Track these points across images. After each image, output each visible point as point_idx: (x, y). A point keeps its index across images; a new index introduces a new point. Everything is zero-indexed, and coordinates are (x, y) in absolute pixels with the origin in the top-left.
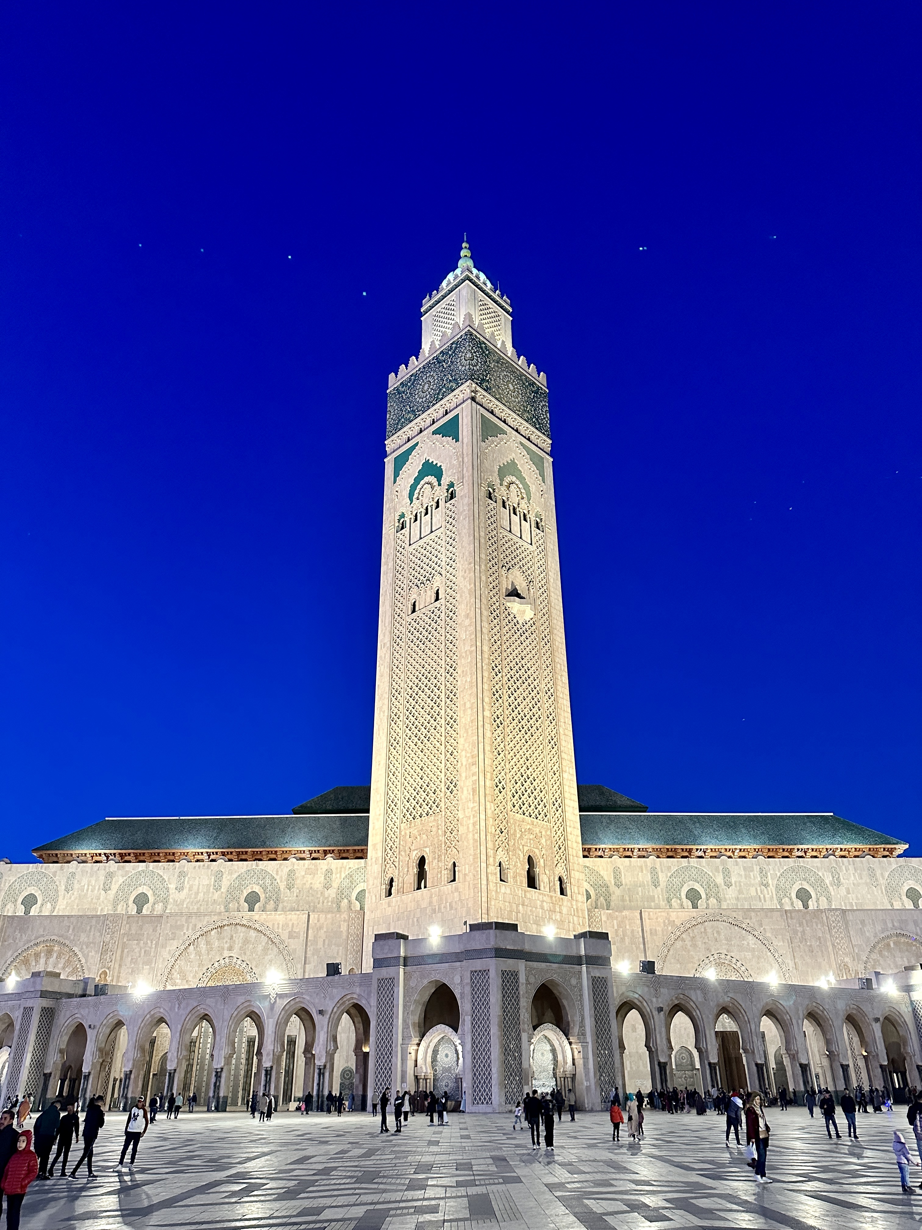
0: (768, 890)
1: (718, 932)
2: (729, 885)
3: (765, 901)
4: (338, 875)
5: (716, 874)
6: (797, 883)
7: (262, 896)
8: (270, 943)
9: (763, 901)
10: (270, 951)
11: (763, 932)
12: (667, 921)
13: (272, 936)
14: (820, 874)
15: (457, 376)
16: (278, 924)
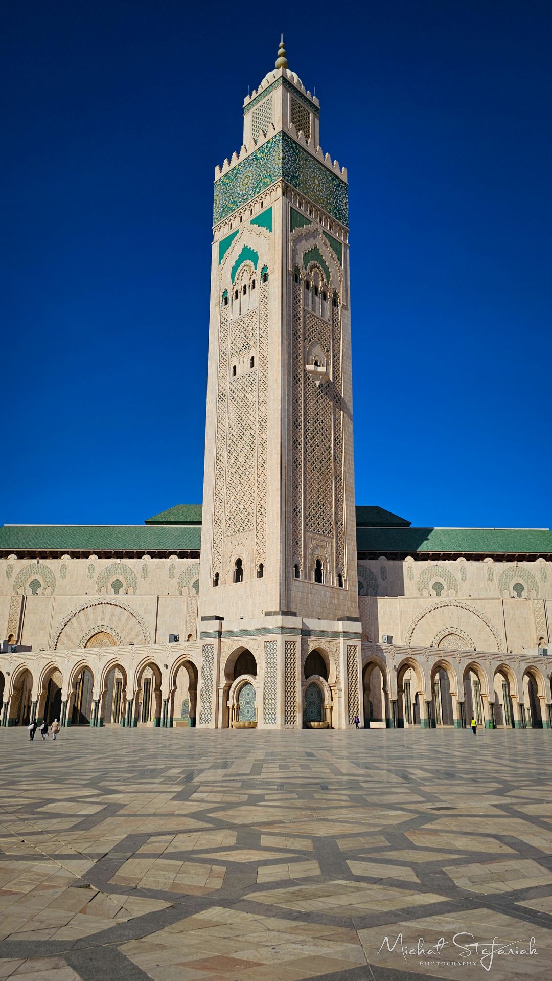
0: (493, 585)
1: (452, 613)
2: (464, 580)
3: (490, 591)
4: (180, 570)
5: (456, 572)
6: (514, 579)
7: (124, 584)
8: (131, 616)
9: (488, 591)
10: (130, 622)
11: (484, 613)
12: (416, 605)
13: (131, 612)
14: (532, 573)
15: (271, 174)
16: (136, 604)
